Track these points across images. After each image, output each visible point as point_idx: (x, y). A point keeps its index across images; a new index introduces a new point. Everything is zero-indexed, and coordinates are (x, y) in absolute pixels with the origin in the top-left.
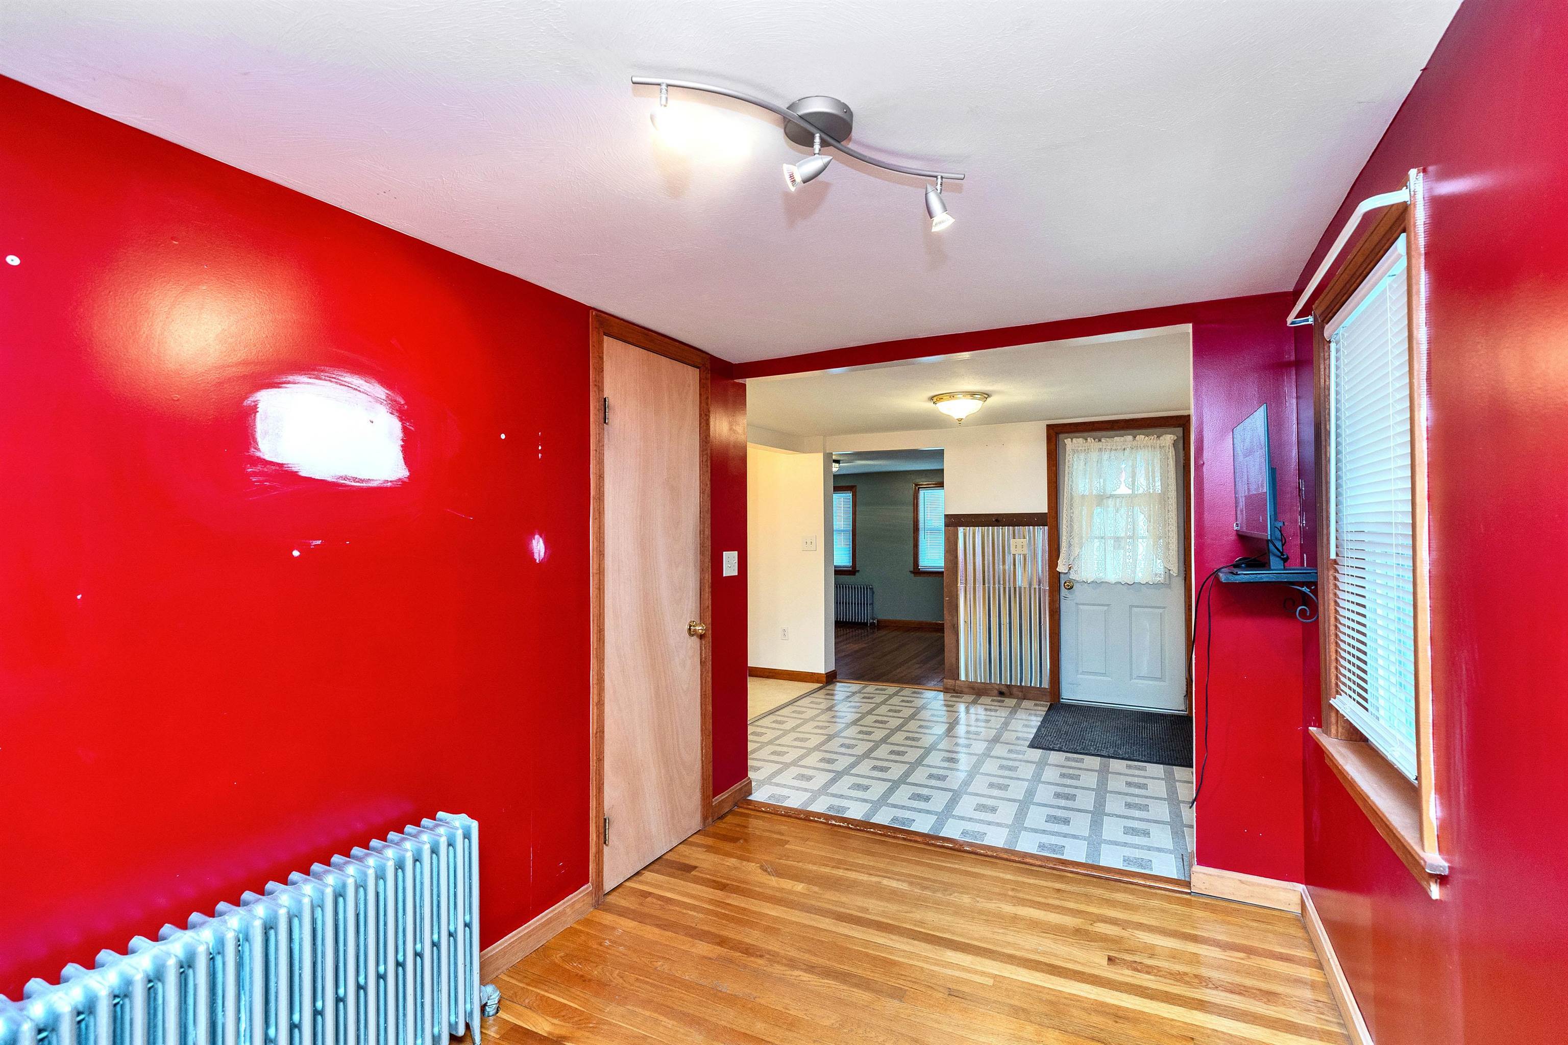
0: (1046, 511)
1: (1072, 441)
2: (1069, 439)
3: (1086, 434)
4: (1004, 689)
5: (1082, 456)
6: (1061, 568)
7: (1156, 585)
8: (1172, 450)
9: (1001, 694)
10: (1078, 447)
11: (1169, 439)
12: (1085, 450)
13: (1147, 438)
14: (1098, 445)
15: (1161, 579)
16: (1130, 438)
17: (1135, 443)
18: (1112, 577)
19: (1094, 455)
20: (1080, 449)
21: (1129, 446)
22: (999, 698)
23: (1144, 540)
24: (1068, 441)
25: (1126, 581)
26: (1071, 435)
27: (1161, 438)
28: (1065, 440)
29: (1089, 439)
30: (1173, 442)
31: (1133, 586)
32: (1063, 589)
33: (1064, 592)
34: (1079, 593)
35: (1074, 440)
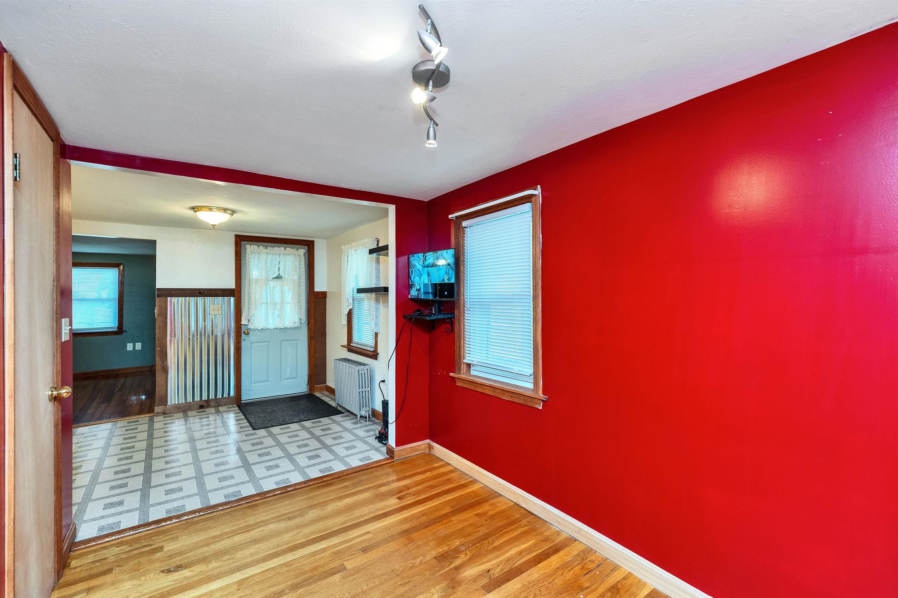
0: (234, 288)
1: (251, 247)
2: (249, 245)
3: (259, 243)
4: (204, 404)
5: (256, 256)
6: (244, 322)
7: (295, 328)
8: (303, 257)
9: (202, 407)
10: (254, 250)
11: (302, 251)
12: (258, 253)
13: (292, 250)
14: (266, 251)
15: (297, 325)
16: (283, 248)
17: (285, 252)
18: (272, 327)
19: (264, 256)
20: (255, 251)
21: (282, 253)
22: (201, 410)
23: (289, 304)
24: (248, 246)
25: (280, 327)
26: (250, 243)
27: (298, 251)
28: (246, 246)
29: (260, 246)
30: (304, 253)
31: (284, 330)
32: (243, 335)
33: (243, 336)
34: (252, 337)
35: (252, 246)
